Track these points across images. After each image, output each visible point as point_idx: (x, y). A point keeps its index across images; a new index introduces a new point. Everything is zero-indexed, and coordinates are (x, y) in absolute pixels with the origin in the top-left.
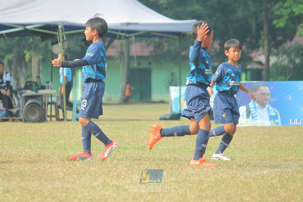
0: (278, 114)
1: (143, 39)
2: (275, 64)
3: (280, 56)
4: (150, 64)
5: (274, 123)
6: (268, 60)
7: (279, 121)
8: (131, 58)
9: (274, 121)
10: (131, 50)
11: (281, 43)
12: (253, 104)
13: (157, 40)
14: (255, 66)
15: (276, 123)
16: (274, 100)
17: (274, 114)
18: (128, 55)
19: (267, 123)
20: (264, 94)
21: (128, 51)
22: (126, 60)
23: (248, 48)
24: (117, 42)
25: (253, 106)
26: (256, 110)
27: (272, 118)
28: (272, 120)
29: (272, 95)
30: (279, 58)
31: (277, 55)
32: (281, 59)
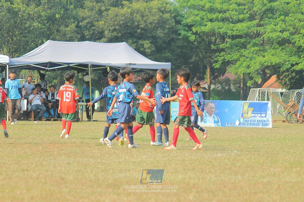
0: (219, 120)
2: (214, 89)
3: (217, 84)
5: (217, 125)
6: (209, 87)
7: (220, 124)
9: (217, 124)
11: (217, 77)
14: (202, 90)
15: (218, 125)
16: (217, 111)
17: (217, 120)
19: (213, 125)
20: (211, 108)
25: (205, 115)
26: (206, 117)
27: (215, 122)
28: (216, 124)
29: (216, 109)
30: (216, 86)
31: (215, 84)
32: (217, 86)
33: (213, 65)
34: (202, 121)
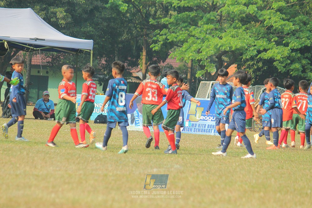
1: (44, 52)
4: (47, 72)
6: (145, 76)
8: (32, 66)
10: (32, 61)
12: (136, 113)
13: (55, 53)
14: (134, 80)
18: (30, 64)
21: (31, 61)
22: (28, 68)
24: (21, 53)
25: (137, 115)
26: (139, 118)
33: (151, 47)
34: (132, 122)
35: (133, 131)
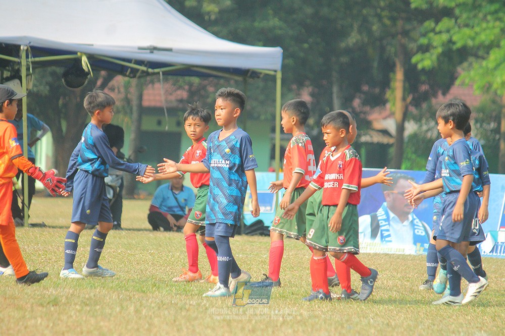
0: (430, 232)
1: (170, 77)
2: (414, 136)
3: (424, 121)
4: (179, 124)
5: (422, 249)
6: (401, 129)
8: (144, 111)
9: (422, 246)
10: (145, 97)
11: (426, 97)
12: (383, 213)
13: (196, 80)
14: (377, 138)
16: (423, 206)
17: (424, 234)
18: (140, 106)
19: (410, 249)
21: (140, 97)
22: (135, 115)
23: (365, 103)
24: (119, 80)
25: (385, 217)
26: (389, 224)
27: (417, 240)
28: (419, 245)
30: (421, 126)
31: (418, 119)
32: (425, 128)
33: (414, 60)
34: (374, 234)
35: (376, 254)
